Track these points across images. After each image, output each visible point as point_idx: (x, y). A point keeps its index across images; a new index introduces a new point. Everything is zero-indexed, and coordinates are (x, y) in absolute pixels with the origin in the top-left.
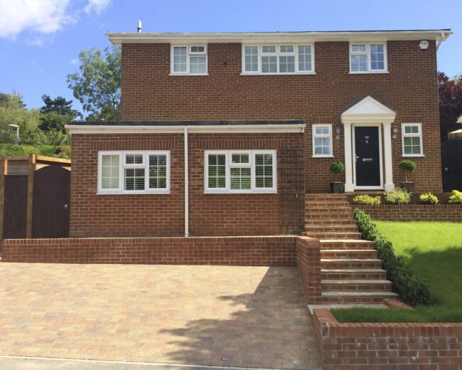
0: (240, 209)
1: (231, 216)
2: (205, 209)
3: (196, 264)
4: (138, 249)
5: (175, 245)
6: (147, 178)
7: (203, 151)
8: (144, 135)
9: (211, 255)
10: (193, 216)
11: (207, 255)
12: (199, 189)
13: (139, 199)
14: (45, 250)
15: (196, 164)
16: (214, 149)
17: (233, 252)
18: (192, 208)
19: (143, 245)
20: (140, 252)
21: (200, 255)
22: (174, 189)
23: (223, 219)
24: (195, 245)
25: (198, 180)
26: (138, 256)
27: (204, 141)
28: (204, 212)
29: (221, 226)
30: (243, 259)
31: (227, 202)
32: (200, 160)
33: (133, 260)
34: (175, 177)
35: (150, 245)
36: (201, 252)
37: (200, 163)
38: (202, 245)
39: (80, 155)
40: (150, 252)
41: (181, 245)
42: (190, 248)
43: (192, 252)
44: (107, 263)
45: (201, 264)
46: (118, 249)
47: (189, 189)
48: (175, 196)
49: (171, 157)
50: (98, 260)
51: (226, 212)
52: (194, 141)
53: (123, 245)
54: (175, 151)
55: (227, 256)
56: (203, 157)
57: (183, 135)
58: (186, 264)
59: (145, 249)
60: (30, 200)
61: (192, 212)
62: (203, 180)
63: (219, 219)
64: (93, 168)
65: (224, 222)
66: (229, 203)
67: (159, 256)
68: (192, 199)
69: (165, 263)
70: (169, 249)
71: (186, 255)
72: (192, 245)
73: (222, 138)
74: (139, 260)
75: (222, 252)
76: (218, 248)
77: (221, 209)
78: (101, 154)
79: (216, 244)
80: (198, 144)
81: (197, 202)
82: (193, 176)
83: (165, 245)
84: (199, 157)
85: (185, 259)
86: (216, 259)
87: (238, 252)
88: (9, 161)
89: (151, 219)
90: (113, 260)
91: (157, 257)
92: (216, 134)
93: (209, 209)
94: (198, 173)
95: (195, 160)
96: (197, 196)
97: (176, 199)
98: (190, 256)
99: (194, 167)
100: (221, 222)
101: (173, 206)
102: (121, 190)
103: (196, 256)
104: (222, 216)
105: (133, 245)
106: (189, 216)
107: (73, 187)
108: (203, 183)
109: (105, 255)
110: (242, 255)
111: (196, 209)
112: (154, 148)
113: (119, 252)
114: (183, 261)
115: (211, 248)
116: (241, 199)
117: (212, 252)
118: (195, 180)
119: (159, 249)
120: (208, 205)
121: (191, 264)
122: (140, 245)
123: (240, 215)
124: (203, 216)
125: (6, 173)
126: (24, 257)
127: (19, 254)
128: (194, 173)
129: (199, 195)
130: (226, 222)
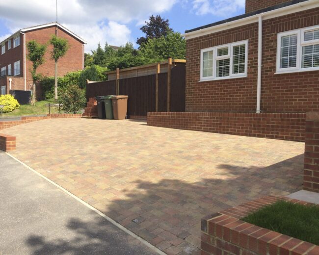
0: (310, 86)
1: (300, 94)
2: (276, 88)
3: (254, 136)
4: (214, 121)
5: (238, 119)
6: (231, 65)
7: (276, 35)
8: (229, 30)
9: (267, 129)
10: (265, 95)
11: (264, 129)
12: (271, 71)
13: (225, 83)
14: (165, 119)
15: (269, 48)
16: (286, 30)
17: (288, 127)
18: (264, 88)
19: (217, 118)
20: (214, 123)
21: (258, 129)
22: (250, 73)
23: (292, 97)
24: (254, 119)
25: (270, 62)
26: (213, 127)
27: (277, 25)
28: (275, 91)
29: (289, 103)
30: (298, 135)
31: (297, 81)
32: (272, 43)
33: (210, 129)
34: (251, 62)
35: (221, 118)
36: (259, 126)
37: (273, 47)
38: (260, 119)
39: (190, 55)
40: (221, 124)
41: (243, 119)
42: (250, 122)
43: (251, 125)
44: (195, 130)
45: (259, 136)
46: (201, 120)
47: (262, 72)
48: (251, 78)
49: (249, 45)
50: (190, 128)
51: (295, 90)
52: (268, 27)
53: (204, 118)
54: (252, 39)
55: (282, 131)
56: (276, 40)
57: (257, 23)
58: (246, 135)
59: (217, 121)
60: (169, 88)
61: (264, 92)
62: (275, 61)
63: (289, 97)
64: (197, 62)
65: (293, 100)
66: (299, 81)
67: (227, 127)
68: (264, 80)
69: (231, 134)
70: (235, 122)
71: (247, 128)
72: (251, 119)
73: (295, 18)
74: (214, 129)
75: (278, 127)
76: (273, 123)
77: (290, 87)
78: (203, 51)
79: (272, 120)
80: (272, 29)
81: (269, 83)
82: (266, 60)
83: (231, 119)
84: (272, 41)
85: (246, 131)
86: (272, 133)
87: (292, 127)
88: (161, 65)
89: (233, 99)
90: (198, 128)
91: (226, 128)
92: (288, 16)
93: (279, 88)
94: (271, 56)
95: (268, 45)
96: (269, 77)
97: (251, 81)
98: (250, 129)
99: (268, 51)
100: (290, 100)
101: (249, 87)
102: (214, 77)
103: (255, 129)
104: (291, 94)
105: (211, 118)
106: (261, 95)
107: (187, 78)
108: (275, 64)
109: (194, 124)
110: (297, 131)
111: (267, 89)
112: (236, 40)
113: (201, 123)
114: (244, 132)
115: (268, 123)
116: (312, 76)
117: (268, 126)
118: (267, 62)
119: (227, 121)
120: (278, 85)
121: (250, 135)
122: (214, 118)
123: (309, 93)
124: (274, 95)
125: (159, 72)
126: (156, 123)
127: (154, 121)
128: (268, 56)
129: (271, 76)
130: (295, 100)
